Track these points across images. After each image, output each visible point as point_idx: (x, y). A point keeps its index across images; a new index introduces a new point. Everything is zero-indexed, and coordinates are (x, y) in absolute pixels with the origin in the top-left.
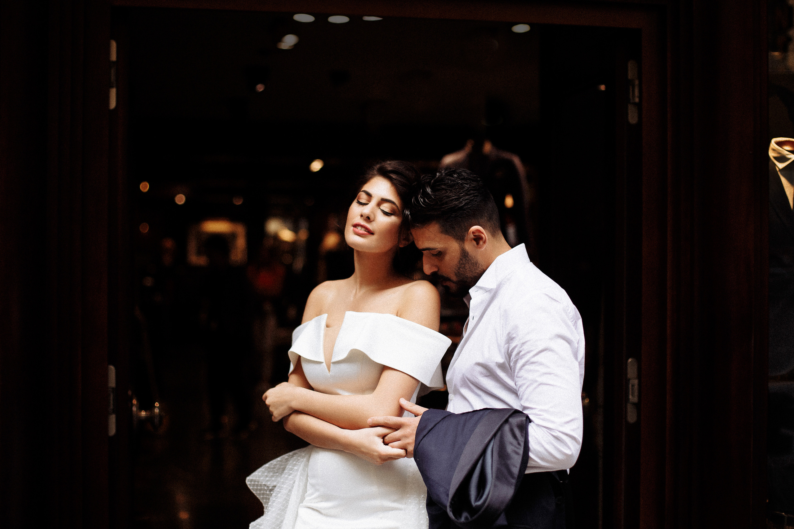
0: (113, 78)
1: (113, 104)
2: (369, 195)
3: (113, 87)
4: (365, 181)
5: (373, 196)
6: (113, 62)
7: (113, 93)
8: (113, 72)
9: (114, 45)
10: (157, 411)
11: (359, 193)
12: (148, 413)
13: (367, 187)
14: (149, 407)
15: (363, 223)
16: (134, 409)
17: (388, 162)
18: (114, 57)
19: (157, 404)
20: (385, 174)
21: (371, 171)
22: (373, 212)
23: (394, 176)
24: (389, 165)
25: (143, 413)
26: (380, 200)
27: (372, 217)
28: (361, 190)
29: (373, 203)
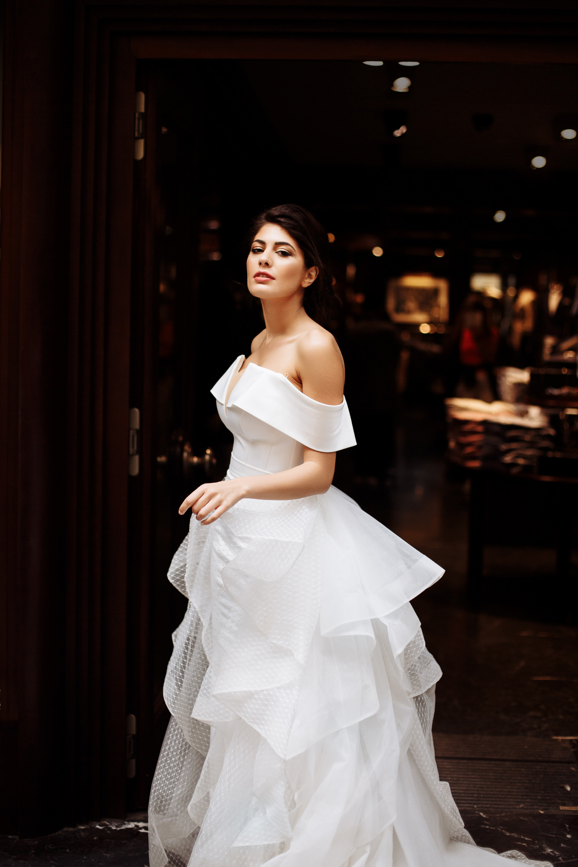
0: (141, 130)
2: (262, 243)
3: (140, 139)
4: (256, 231)
5: (266, 242)
6: (142, 113)
7: (141, 144)
8: (141, 123)
9: (142, 97)
10: (207, 457)
11: (252, 243)
12: (200, 460)
13: (258, 237)
14: (201, 454)
15: (263, 270)
16: (185, 455)
17: (274, 209)
18: (142, 109)
19: (208, 452)
20: (273, 220)
21: (259, 221)
22: (270, 257)
23: (282, 220)
24: (275, 211)
25: (195, 460)
26: (274, 244)
27: (270, 263)
28: (254, 239)
29: (269, 249)
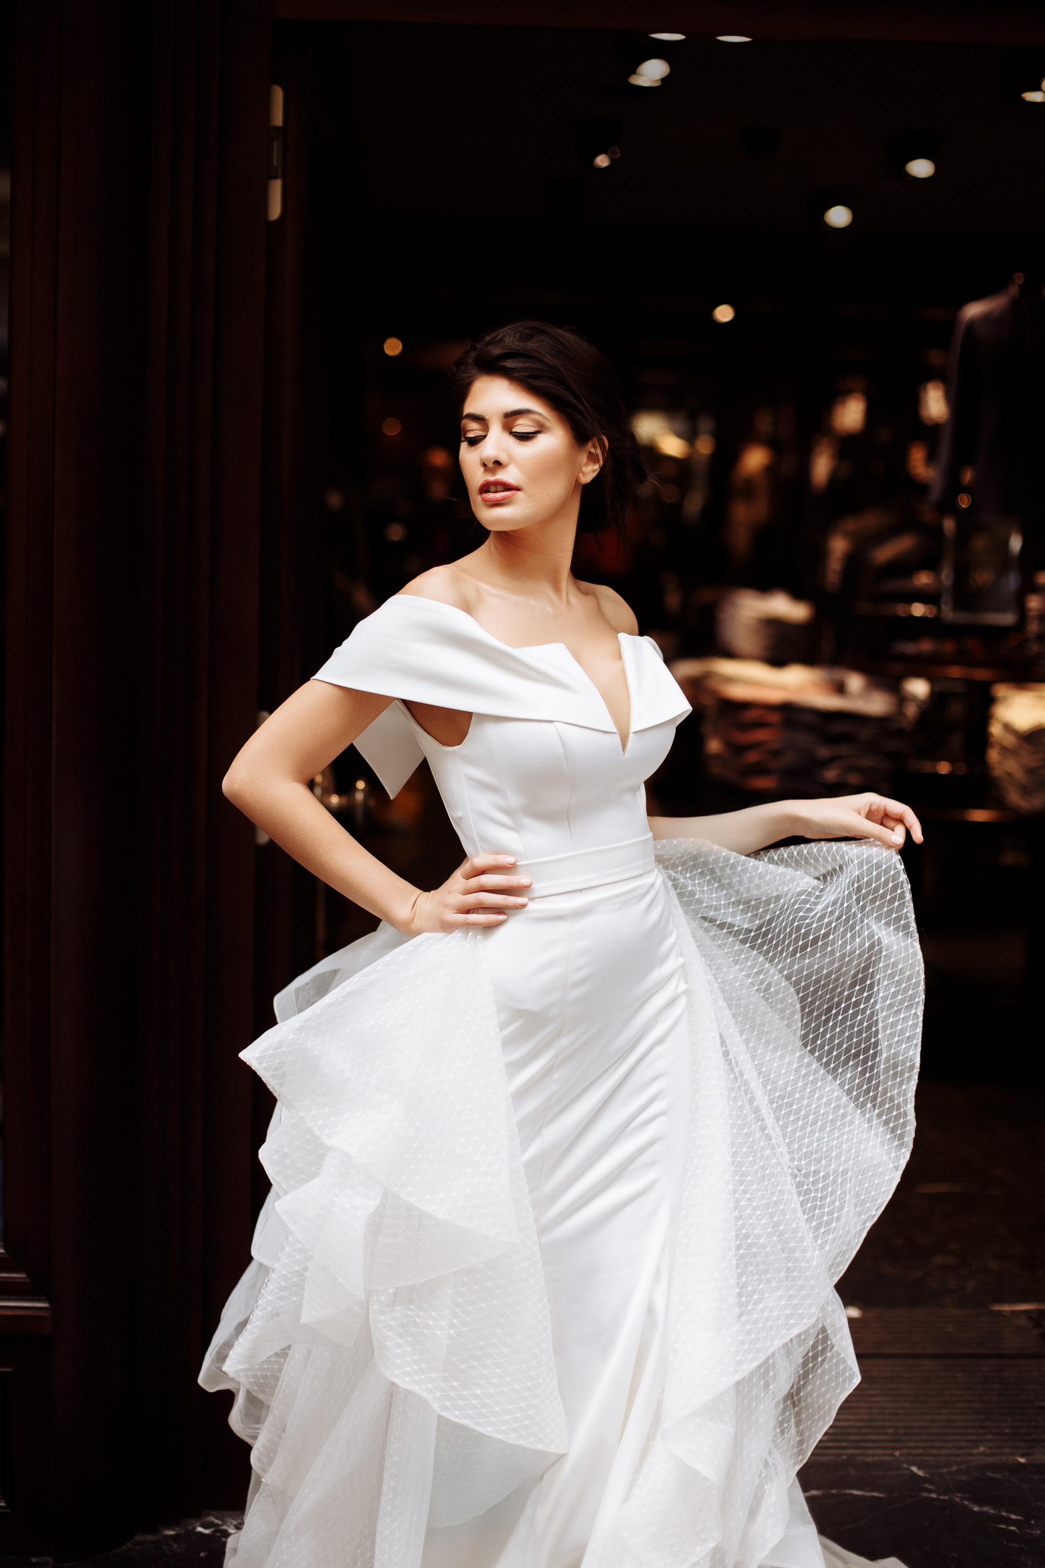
0: (276, 161)
1: (275, 210)
3: (275, 177)
6: (278, 128)
7: (276, 189)
8: (276, 147)
9: (278, 95)
10: (360, 797)
12: (344, 800)
18: (278, 119)
19: (361, 784)
23: (509, 364)
25: (334, 801)
